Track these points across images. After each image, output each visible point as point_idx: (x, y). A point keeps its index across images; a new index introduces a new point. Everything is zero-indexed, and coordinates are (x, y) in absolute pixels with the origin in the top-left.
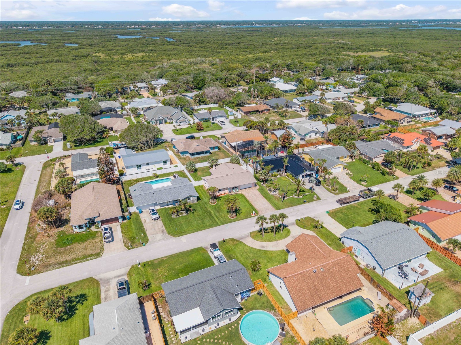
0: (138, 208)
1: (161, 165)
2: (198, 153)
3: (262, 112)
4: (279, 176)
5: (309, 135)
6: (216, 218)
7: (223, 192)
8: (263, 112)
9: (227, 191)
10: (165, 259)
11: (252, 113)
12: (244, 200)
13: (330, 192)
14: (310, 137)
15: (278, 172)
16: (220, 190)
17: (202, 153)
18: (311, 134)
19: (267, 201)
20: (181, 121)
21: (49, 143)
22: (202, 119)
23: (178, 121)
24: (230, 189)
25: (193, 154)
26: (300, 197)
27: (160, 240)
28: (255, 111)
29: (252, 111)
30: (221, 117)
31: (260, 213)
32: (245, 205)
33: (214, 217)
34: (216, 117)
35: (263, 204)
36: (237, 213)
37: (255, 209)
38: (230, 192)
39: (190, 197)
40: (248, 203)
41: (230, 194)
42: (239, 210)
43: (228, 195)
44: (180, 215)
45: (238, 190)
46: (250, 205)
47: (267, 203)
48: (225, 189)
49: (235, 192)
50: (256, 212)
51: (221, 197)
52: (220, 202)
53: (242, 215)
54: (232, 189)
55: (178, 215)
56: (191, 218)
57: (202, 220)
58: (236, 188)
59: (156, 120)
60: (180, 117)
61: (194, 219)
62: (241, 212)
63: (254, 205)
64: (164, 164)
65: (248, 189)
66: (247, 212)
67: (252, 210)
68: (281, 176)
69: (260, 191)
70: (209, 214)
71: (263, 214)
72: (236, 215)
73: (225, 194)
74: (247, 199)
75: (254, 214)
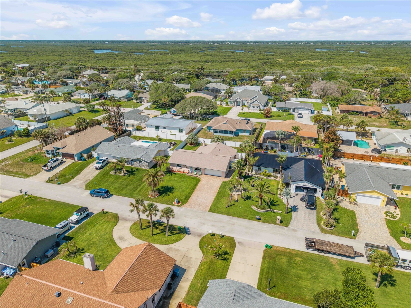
0: (98, 154)
1: (177, 132)
2: (220, 131)
3: (366, 114)
4: (273, 178)
5: (395, 149)
6: (139, 189)
7: (182, 170)
8: (369, 115)
9: (187, 170)
10: (47, 201)
11: (353, 113)
12: (192, 186)
13: (319, 224)
14: (397, 151)
15: (274, 171)
16: (179, 166)
17: (226, 132)
18: (399, 148)
19: (214, 198)
20: (254, 105)
21: (143, 103)
22: (280, 108)
23: (251, 105)
24: (190, 168)
25: (216, 131)
26: (260, 211)
27: (74, 186)
28: (357, 112)
29: (352, 111)
30: (304, 109)
31: (186, 205)
32: (185, 190)
33: (139, 188)
34: (297, 109)
35: (206, 198)
36: (164, 194)
37: (189, 199)
38: (191, 173)
39: (141, 161)
40: (191, 190)
41: (189, 174)
42: (170, 192)
43: (185, 175)
44: (118, 174)
45: (200, 173)
46: (189, 193)
47: (211, 199)
48: (185, 166)
49: (195, 174)
50: (183, 202)
51: (175, 174)
52: (167, 178)
53: (164, 198)
54: (194, 169)
55: (116, 173)
56: (121, 180)
57: (127, 186)
58: (199, 171)
59: (234, 101)
60: (255, 102)
61: (123, 182)
62: (169, 195)
63: (194, 195)
64: (179, 131)
65: (215, 177)
66: (175, 197)
67: (183, 198)
68: (275, 179)
69: (224, 184)
70: (140, 183)
71: (188, 207)
72: (159, 196)
73: (184, 172)
74: (197, 186)
75: (176, 203)
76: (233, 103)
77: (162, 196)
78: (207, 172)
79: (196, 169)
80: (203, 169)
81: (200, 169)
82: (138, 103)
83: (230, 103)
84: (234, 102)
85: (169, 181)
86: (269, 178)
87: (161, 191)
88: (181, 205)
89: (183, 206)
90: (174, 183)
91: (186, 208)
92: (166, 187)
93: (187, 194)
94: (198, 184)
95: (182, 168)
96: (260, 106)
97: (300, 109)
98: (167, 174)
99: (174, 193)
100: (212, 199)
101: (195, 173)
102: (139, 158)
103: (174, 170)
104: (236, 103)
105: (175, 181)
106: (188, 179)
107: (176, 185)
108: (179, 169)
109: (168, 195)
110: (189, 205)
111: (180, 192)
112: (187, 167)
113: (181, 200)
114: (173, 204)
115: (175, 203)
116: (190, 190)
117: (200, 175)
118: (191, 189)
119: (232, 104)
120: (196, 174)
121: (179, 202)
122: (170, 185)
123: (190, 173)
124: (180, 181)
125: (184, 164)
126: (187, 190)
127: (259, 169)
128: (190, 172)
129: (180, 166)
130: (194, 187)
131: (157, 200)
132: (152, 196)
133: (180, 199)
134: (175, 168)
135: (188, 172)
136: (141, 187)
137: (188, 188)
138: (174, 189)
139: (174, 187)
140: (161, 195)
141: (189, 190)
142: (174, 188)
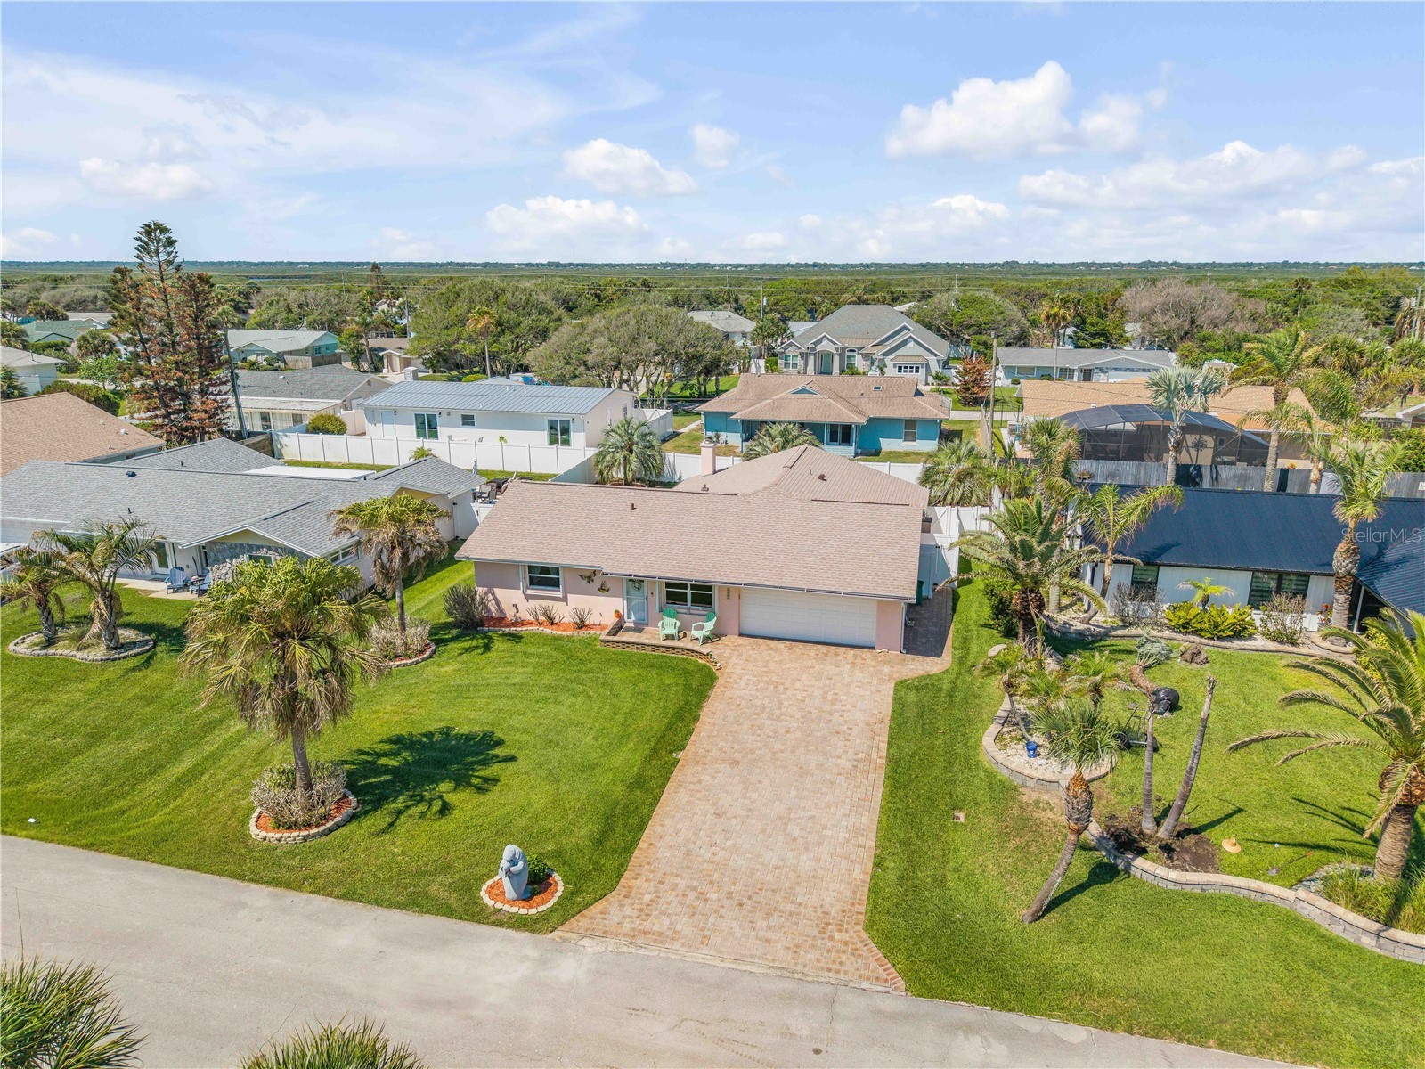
1: (536, 439)
4: (1260, 642)
7: (568, 607)
9: (604, 609)
12: (651, 719)
15: (1258, 597)
16: (544, 577)
19: (869, 820)
20: (902, 362)
21: (385, 371)
22: (1022, 370)
23: (888, 359)
24: (632, 586)
30: (1132, 370)
31: (613, 910)
32: (593, 756)
33: (189, 752)
34: (1102, 370)
35: (795, 831)
36: (399, 803)
37: (636, 841)
38: (638, 629)
39: (263, 552)
40: (648, 760)
41: (624, 637)
42: (461, 781)
43: (588, 644)
44: (64, 650)
45: (710, 626)
46: (638, 783)
47: (843, 835)
48: (591, 579)
49: (668, 637)
50: (578, 883)
51: (516, 638)
52: (451, 665)
53: (396, 845)
54: (659, 596)
55: (50, 642)
56: (74, 693)
57: (96, 737)
58: (701, 610)
59: (804, 350)
60: (904, 343)
61: (74, 706)
62: (445, 809)
63: (683, 796)
64: (553, 441)
65: (823, 648)
66: (503, 831)
67: (584, 832)
68: (1289, 648)
69: (912, 697)
70: (215, 715)
71: (632, 936)
72: (353, 817)
73: (581, 625)
74: (696, 718)
75: (510, 892)
76: (799, 361)
77: (379, 819)
78: (756, 615)
79: (675, 593)
80: (731, 589)
81: (703, 596)
82: (365, 372)
83: (787, 364)
84: (804, 356)
85: (461, 693)
86: (1236, 643)
87: (374, 769)
88: (567, 911)
89: (580, 922)
90: (501, 703)
91: (611, 943)
92: (430, 735)
93: (619, 791)
94: (699, 706)
95: (565, 599)
96: (928, 365)
97: (1116, 369)
98: (454, 639)
99: (494, 795)
100: (859, 833)
101: (670, 625)
102: (246, 533)
103: (510, 614)
104: (811, 359)
105: (510, 692)
106: (615, 674)
107: (516, 721)
108: (544, 603)
109: (437, 805)
110: (644, 913)
111: (553, 778)
112: (603, 589)
113: (558, 854)
114: (476, 901)
115: (499, 891)
116: (638, 759)
117: (706, 640)
118: (645, 750)
119: (795, 365)
120: (671, 630)
121: (536, 883)
122: (468, 719)
123: (629, 630)
124: (548, 688)
125: (586, 561)
126: (617, 761)
127: (1143, 587)
128: (630, 624)
129: (555, 584)
130: (669, 727)
131: (325, 866)
132: (279, 825)
133: (551, 847)
134: (513, 601)
135: (611, 621)
136: (209, 749)
137: (624, 737)
138: (499, 751)
139: (499, 734)
140: (378, 804)
141: (628, 758)
142: (500, 743)
